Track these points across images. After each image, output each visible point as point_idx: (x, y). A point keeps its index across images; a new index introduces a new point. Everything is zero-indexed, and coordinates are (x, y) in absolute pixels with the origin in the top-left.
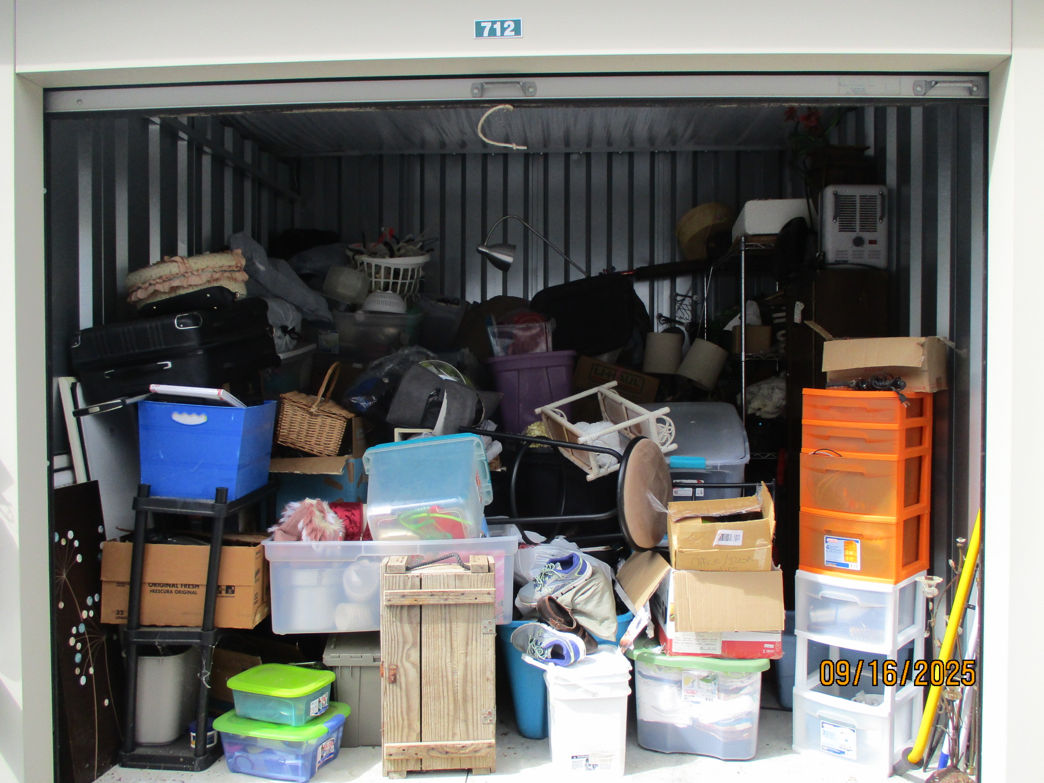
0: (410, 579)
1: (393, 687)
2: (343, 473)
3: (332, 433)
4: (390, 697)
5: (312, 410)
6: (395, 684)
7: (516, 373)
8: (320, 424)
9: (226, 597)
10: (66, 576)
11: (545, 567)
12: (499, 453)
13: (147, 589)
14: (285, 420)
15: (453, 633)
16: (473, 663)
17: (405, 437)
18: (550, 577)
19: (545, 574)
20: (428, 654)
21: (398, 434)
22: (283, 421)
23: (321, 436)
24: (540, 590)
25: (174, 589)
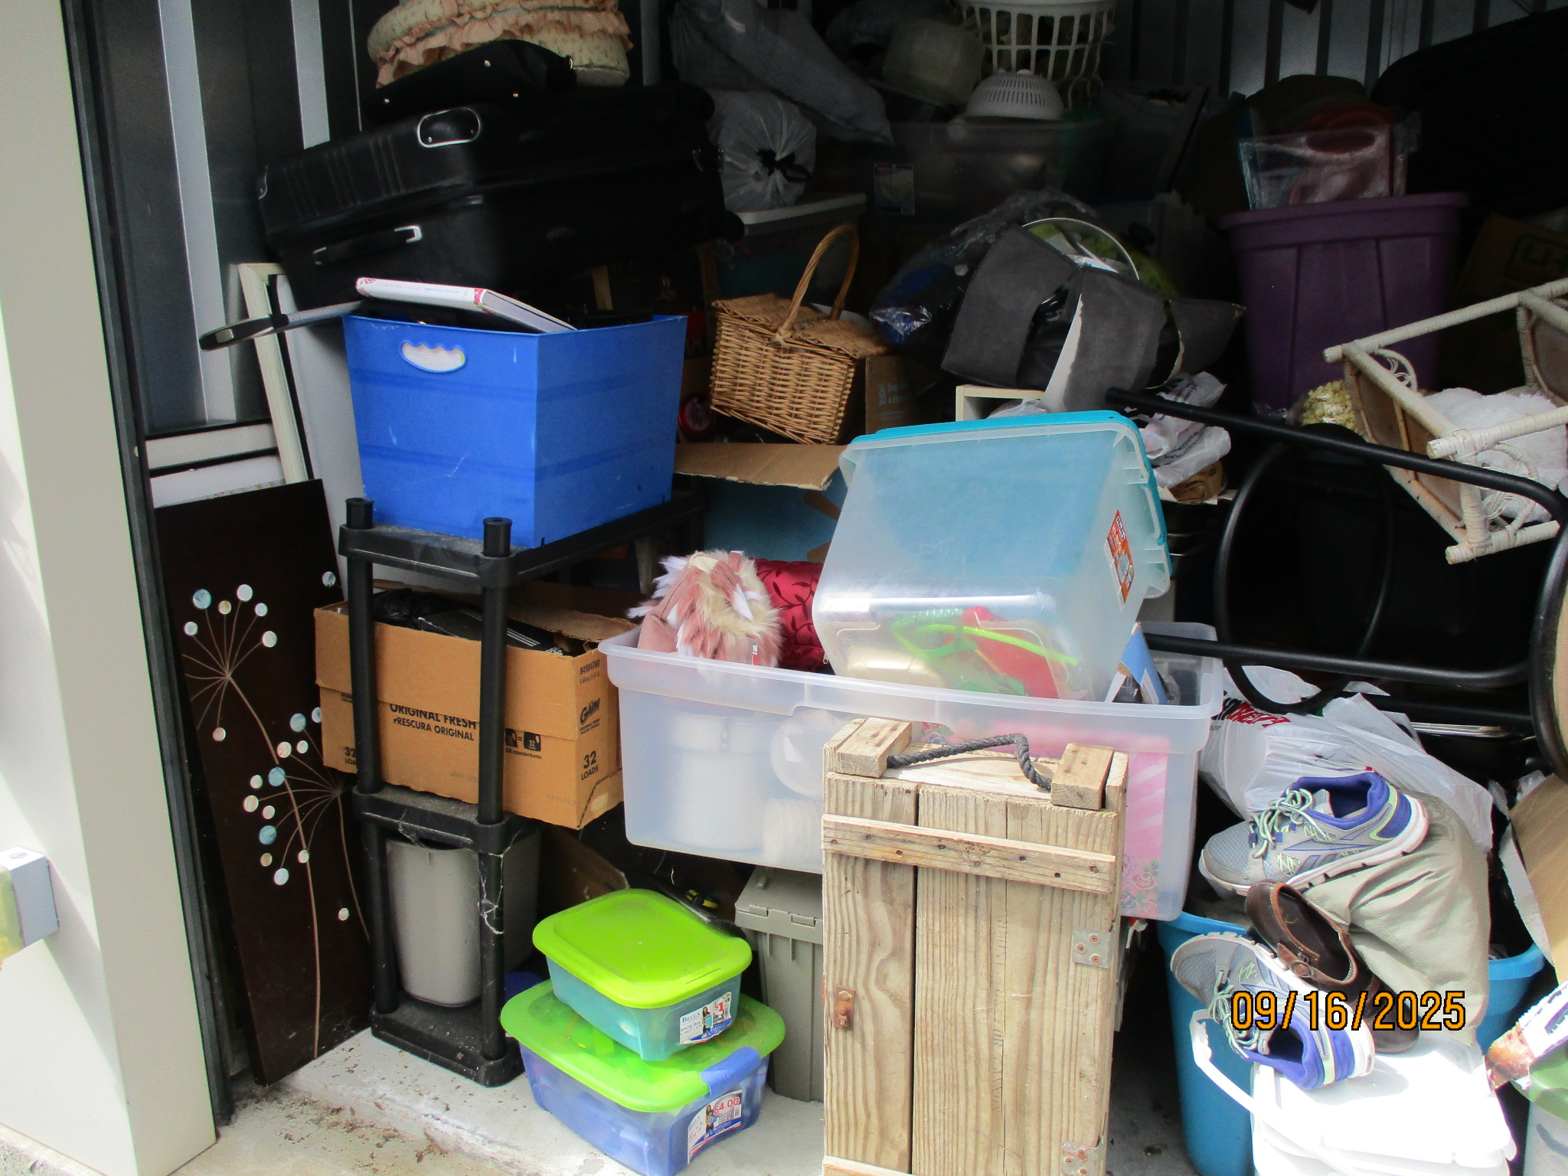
0: (890, 796)
1: (845, 1038)
2: (829, 488)
3: (822, 392)
4: (838, 1059)
5: (778, 338)
6: (849, 1033)
7: (1293, 252)
8: (797, 369)
9: (525, 754)
10: (232, 676)
11: (1284, 796)
12: (1218, 456)
13: (389, 716)
14: (725, 360)
15: (995, 946)
16: (1045, 1027)
17: (986, 408)
18: (1293, 827)
19: (1281, 814)
20: (930, 982)
21: (963, 399)
22: (720, 362)
23: (800, 398)
24: (1264, 856)
25: (432, 723)
